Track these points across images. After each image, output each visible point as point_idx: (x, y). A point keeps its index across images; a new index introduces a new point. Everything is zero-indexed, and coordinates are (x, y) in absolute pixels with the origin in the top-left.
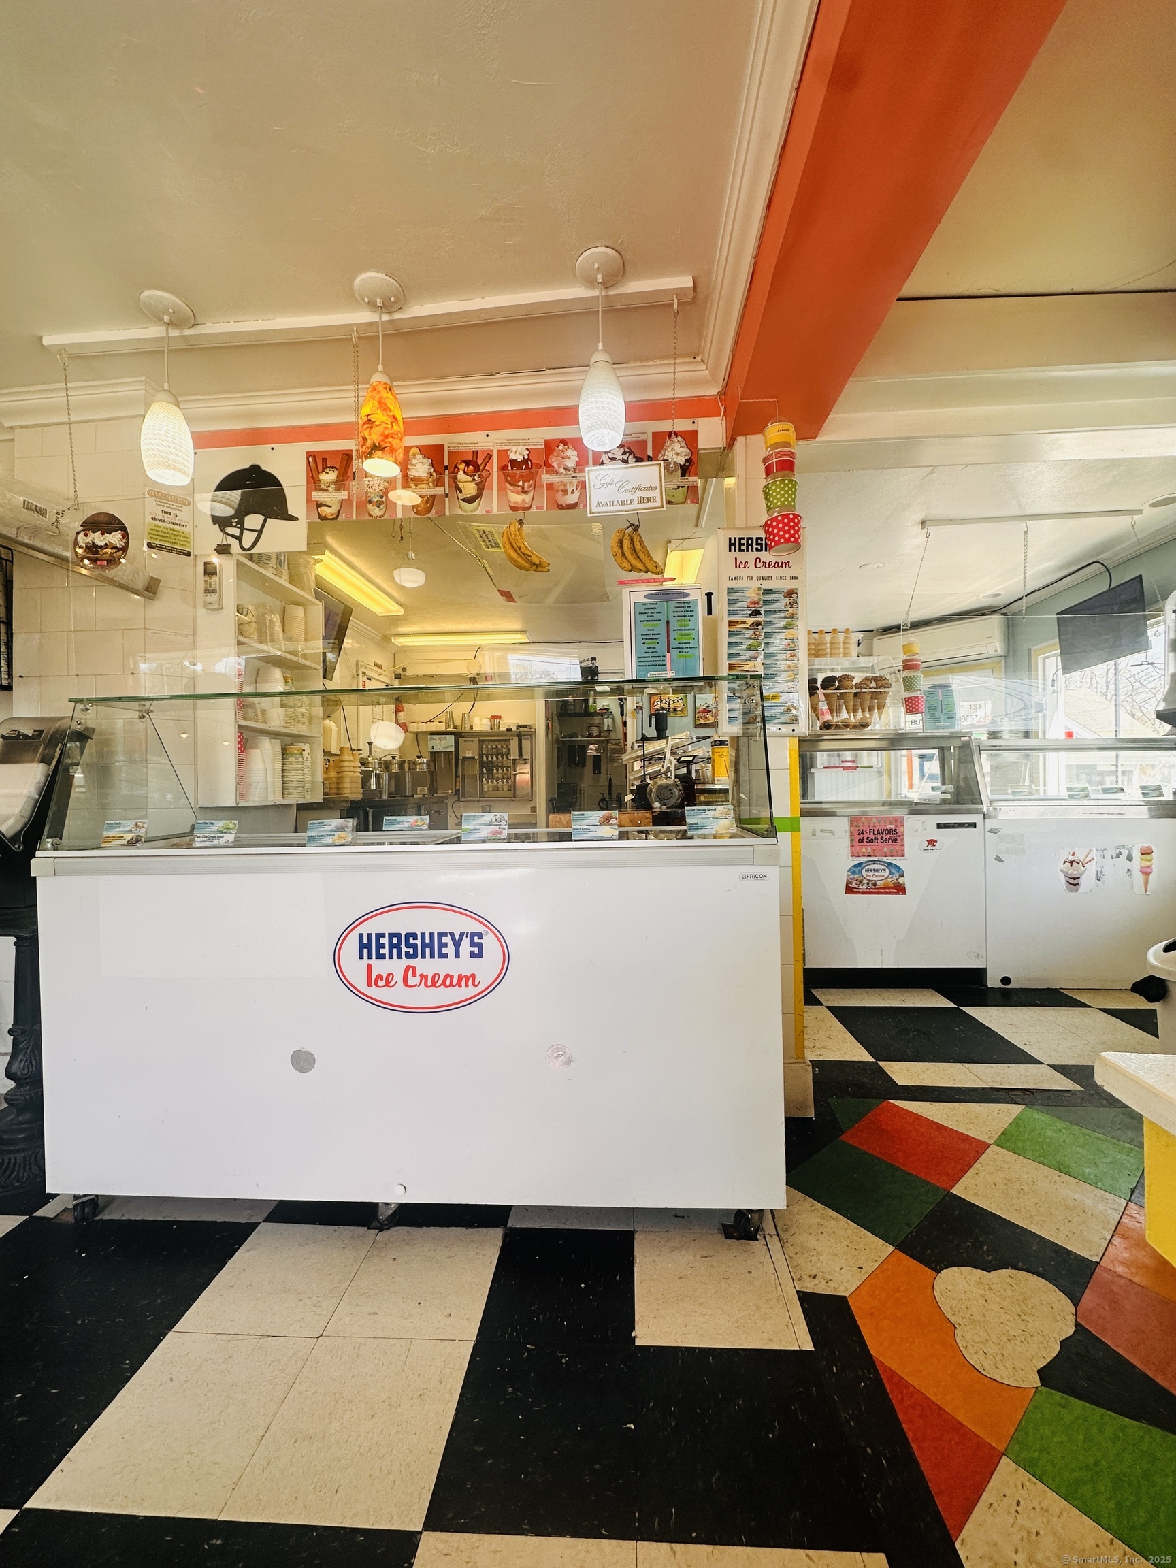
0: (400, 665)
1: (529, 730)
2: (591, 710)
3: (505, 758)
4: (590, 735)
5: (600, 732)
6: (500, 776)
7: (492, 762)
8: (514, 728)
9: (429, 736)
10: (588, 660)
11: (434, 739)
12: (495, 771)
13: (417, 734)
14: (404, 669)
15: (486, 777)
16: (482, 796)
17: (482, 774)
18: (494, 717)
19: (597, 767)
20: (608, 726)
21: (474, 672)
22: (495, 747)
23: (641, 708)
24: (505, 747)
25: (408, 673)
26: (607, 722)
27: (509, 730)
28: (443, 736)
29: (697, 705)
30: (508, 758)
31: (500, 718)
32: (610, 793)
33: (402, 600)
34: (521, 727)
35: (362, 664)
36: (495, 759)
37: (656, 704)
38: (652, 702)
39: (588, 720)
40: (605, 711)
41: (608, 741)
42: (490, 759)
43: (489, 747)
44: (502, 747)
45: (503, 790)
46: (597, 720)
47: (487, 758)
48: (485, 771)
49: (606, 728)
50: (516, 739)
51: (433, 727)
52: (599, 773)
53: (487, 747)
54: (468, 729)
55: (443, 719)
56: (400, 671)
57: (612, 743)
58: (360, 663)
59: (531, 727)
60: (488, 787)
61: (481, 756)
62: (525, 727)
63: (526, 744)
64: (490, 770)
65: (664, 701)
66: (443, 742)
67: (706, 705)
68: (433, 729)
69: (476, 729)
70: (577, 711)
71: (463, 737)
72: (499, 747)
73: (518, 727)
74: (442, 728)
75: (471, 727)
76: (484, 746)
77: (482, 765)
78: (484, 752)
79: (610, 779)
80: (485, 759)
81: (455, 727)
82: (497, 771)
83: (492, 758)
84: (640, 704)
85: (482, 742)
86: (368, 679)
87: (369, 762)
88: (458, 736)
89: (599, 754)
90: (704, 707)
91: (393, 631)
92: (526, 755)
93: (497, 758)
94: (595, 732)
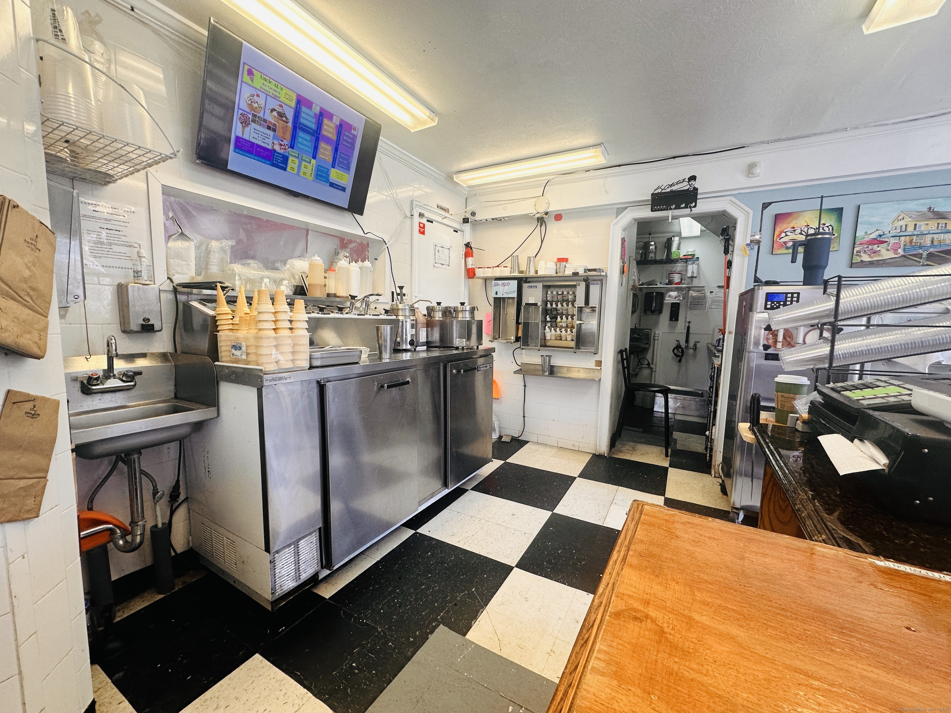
0: (470, 209)
1: (599, 274)
2: (674, 256)
3: (570, 306)
4: (670, 282)
5: (681, 279)
6: (564, 325)
7: (556, 309)
8: (581, 272)
9: (493, 282)
10: (684, 180)
11: (498, 285)
12: (559, 319)
13: (486, 280)
14: (473, 214)
15: (549, 325)
16: (544, 345)
17: (545, 322)
18: (560, 260)
19: (674, 315)
20: (693, 272)
21: (542, 210)
22: (560, 293)
23: (758, 242)
24: (571, 293)
25: (478, 217)
26: (691, 269)
27: (576, 274)
28: (507, 282)
29: (859, 234)
30: (573, 305)
31: (566, 260)
32: (687, 341)
34: (590, 270)
35: (418, 203)
36: (559, 306)
37: (783, 235)
38: (777, 233)
39: (668, 267)
40: (690, 257)
41: (689, 289)
42: (554, 306)
43: (555, 293)
44: (568, 293)
45: (566, 340)
46: (679, 267)
47: (552, 305)
48: (548, 319)
49: (689, 275)
50: (583, 284)
51: (498, 273)
52: (677, 320)
53: (552, 293)
54: (532, 273)
55: (509, 265)
56: (468, 215)
57: (694, 291)
58: (415, 203)
59: (600, 270)
60: (551, 336)
61: (545, 302)
62: (595, 270)
63: (594, 290)
64: (554, 318)
65: (799, 231)
66: (506, 287)
67: (877, 233)
68: (498, 275)
69: (540, 273)
70: (658, 258)
71: (529, 282)
72: (565, 293)
73: (585, 271)
74: (506, 273)
75: (536, 272)
76: (549, 293)
77: (546, 312)
78: (548, 299)
79: (689, 327)
80: (549, 305)
81: (522, 272)
82: (562, 319)
83: (557, 306)
84: (757, 237)
85: (546, 288)
86: (428, 221)
88: (521, 281)
89: (678, 302)
90: (873, 236)
91: (456, 168)
92: (594, 302)
93: (562, 305)
94: (676, 278)
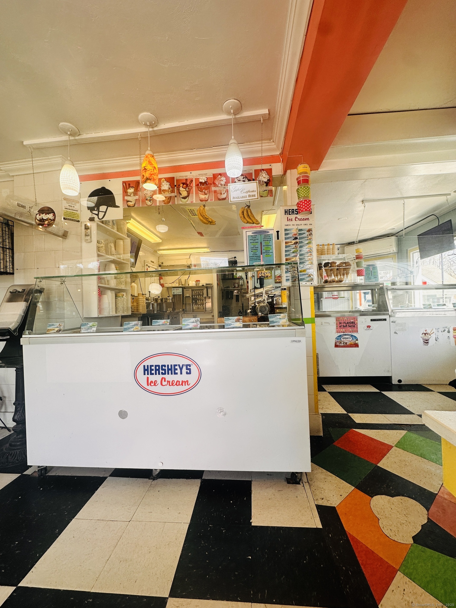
0: (161, 261)
1: (211, 285)
2: (235, 277)
3: (201, 297)
4: (235, 287)
5: (238, 286)
6: (200, 303)
7: (196, 298)
8: (205, 285)
9: (172, 289)
10: (233, 258)
11: (174, 290)
12: (198, 302)
13: (168, 288)
14: (162, 263)
15: (194, 304)
16: (193, 311)
17: (193, 303)
18: (197, 281)
19: (237, 300)
20: (242, 283)
21: (189, 263)
22: (197, 292)
23: (254, 276)
24: (201, 292)
25: (164, 264)
26: (241, 282)
27: (203, 286)
28: (178, 288)
29: (276, 275)
30: (202, 296)
31: (199, 281)
32: (243, 309)
33: (161, 237)
34: (208, 284)
35: (146, 261)
36: (198, 297)
37: (260, 274)
38: (258, 274)
39: (234, 281)
40: (240, 277)
41: (242, 289)
42: (196, 297)
43: (196, 292)
44: (200, 292)
45: (201, 309)
46: (237, 281)
47: (195, 297)
48: (194, 302)
49: (241, 284)
50: (206, 289)
51: (174, 285)
52: (238, 301)
53: (195, 292)
54: (187, 286)
55: (178, 282)
56: (161, 264)
57: (243, 290)
58: (145, 261)
59: (211, 284)
60: (195, 308)
61: (192, 296)
62: (209, 284)
63: (210, 291)
64: (196, 301)
65: (263, 273)
66: (178, 291)
67: (279, 274)
68: (174, 286)
69: (190, 285)
70: (230, 278)
71: (185, 289)
72: (199, 292)
73: (206, 284)
74: (177, 285)
75: (189, 285)
76: (194, 292)
77: (193, 299)
78: (193, 294)
79: (243, 304)
80: (194, 297)
81: (182, 285)
82: (199, 301)
83: (197, 297)
84: (254, 275)
85: (192, 290)
86: (148, 267)
87: (149, 299)
88: (183, 288)
89: (238, 294)
90: (278, 275)
91: (158, 249)
92: (210, 295)
93: (199, 297)
94: (236, 285)
